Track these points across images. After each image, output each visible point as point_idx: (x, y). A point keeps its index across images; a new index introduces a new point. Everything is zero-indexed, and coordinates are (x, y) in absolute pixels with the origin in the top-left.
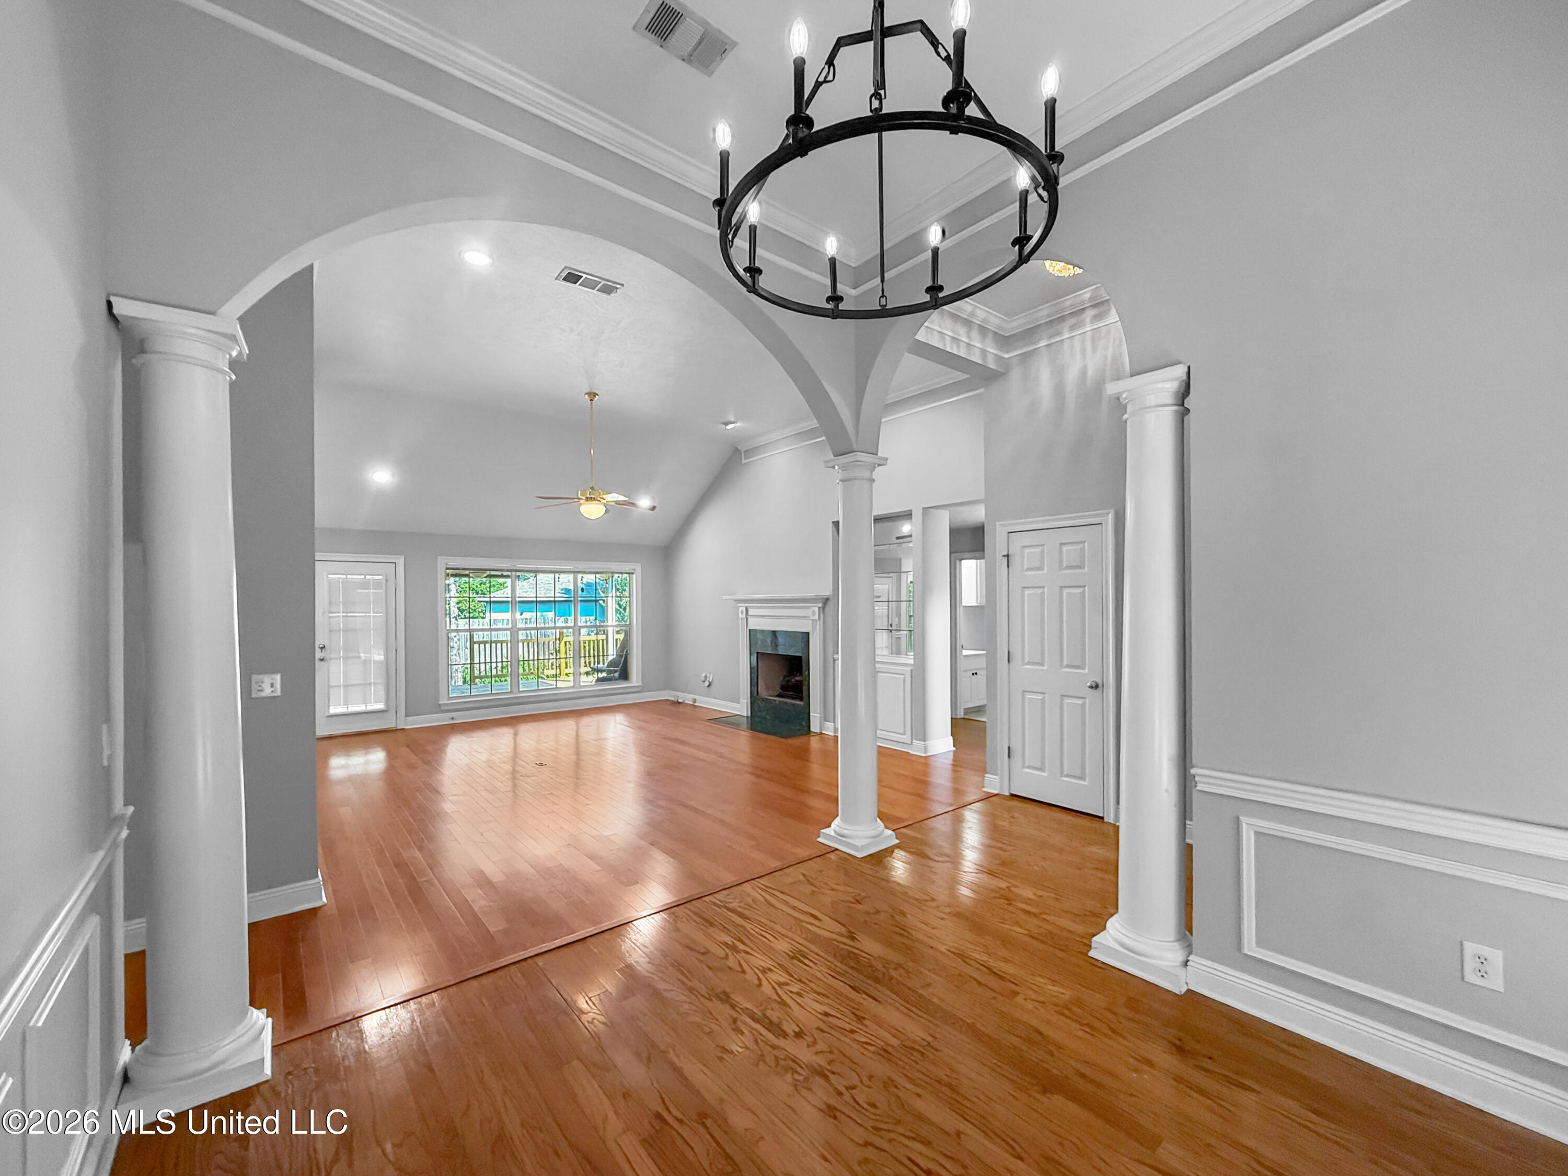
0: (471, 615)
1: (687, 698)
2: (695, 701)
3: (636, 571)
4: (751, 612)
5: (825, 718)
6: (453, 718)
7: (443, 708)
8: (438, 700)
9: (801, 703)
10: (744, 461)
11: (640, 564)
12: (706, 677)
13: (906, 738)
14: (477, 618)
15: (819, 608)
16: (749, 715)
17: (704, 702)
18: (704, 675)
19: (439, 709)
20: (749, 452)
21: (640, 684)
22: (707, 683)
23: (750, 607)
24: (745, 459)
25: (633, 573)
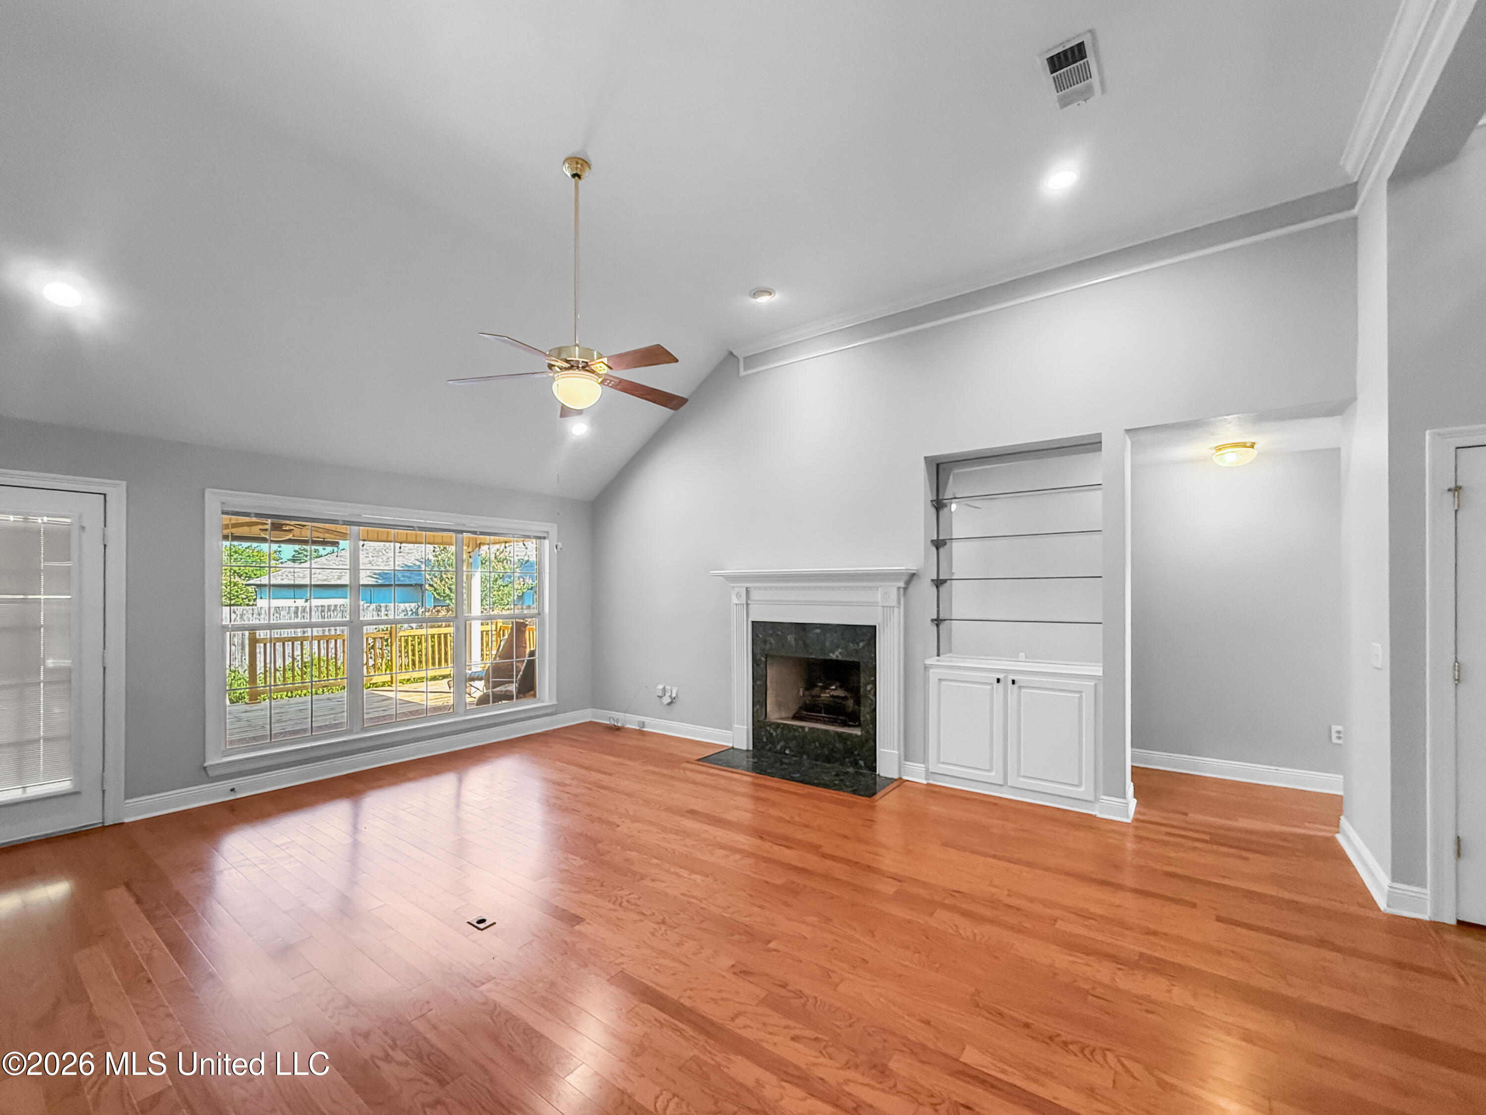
0: (233, 602)
1: (631, 721)
2: (643, 724)
3: (550, 535)
4: (755, 595)
5: (907, 756)
6: (233, 790)
7: (212, 773)
8: (204, 761)
9: (857, 732)
10: (742, 373)
11: (555, 526)
12: (664, 690)
13: (1084, 791)
14: (240, 605)
15: (899, 588)
16: (751, 748)
17: (656, 725)
18: (661, 687)
19: (204, 774)
20: (752, 360)
21: (555, 702)
22: (666, 700)
23: (755, 588)
24: (745, 370)
25: (544, 538)
